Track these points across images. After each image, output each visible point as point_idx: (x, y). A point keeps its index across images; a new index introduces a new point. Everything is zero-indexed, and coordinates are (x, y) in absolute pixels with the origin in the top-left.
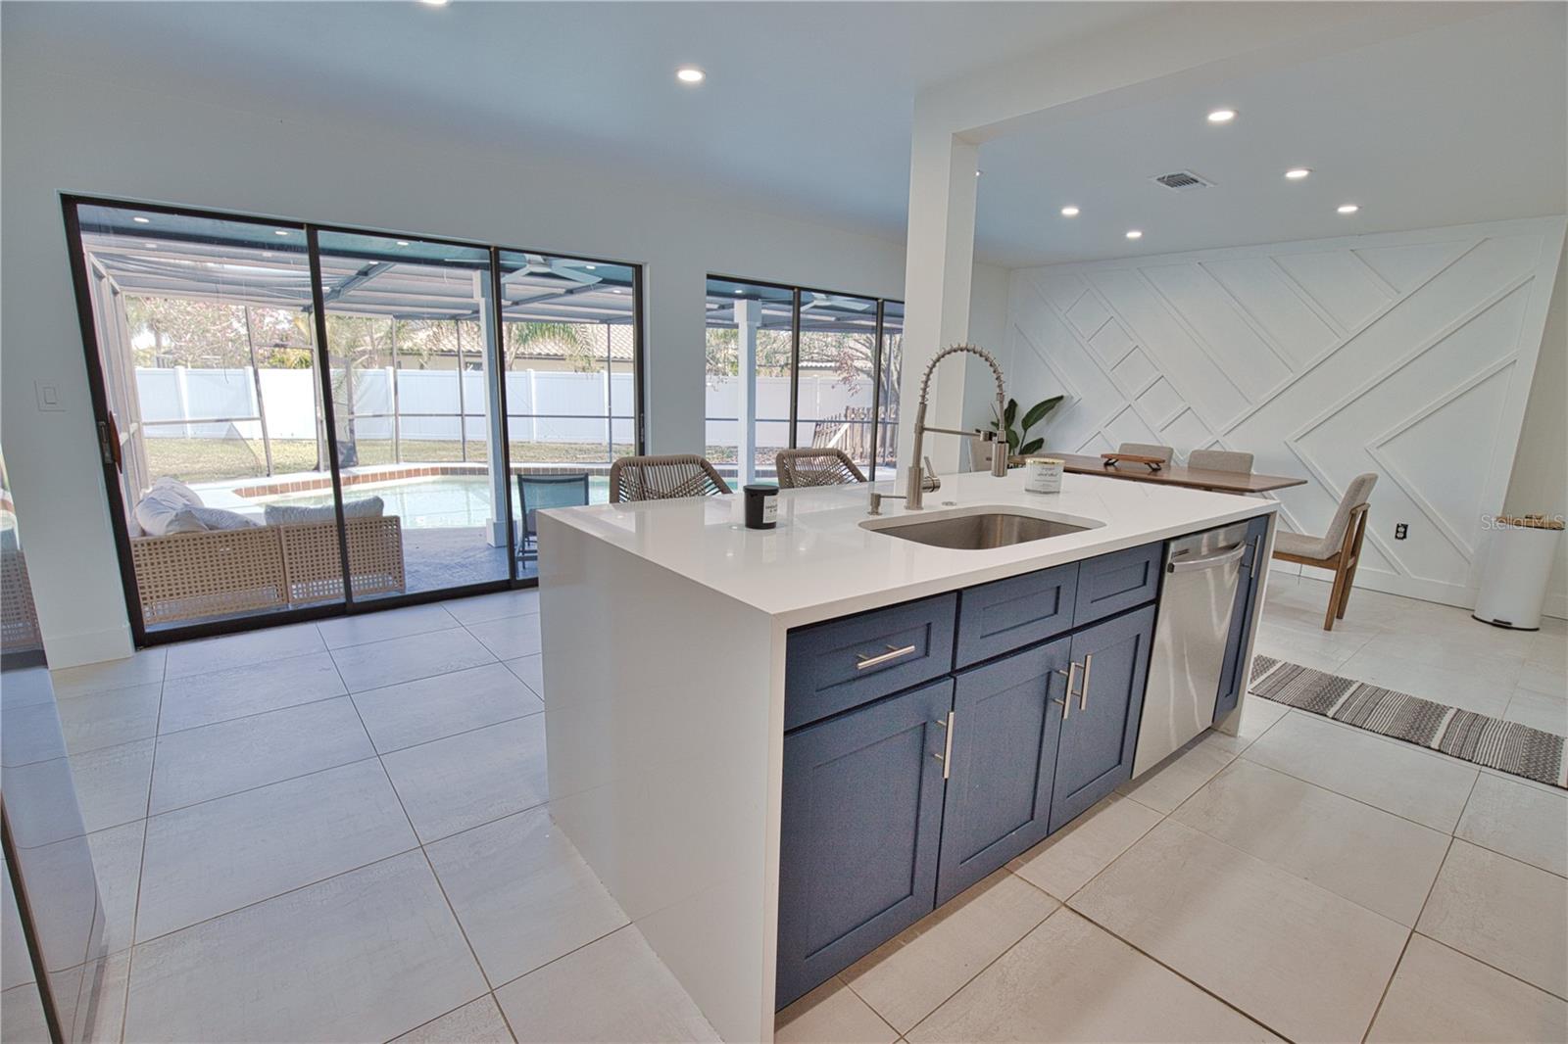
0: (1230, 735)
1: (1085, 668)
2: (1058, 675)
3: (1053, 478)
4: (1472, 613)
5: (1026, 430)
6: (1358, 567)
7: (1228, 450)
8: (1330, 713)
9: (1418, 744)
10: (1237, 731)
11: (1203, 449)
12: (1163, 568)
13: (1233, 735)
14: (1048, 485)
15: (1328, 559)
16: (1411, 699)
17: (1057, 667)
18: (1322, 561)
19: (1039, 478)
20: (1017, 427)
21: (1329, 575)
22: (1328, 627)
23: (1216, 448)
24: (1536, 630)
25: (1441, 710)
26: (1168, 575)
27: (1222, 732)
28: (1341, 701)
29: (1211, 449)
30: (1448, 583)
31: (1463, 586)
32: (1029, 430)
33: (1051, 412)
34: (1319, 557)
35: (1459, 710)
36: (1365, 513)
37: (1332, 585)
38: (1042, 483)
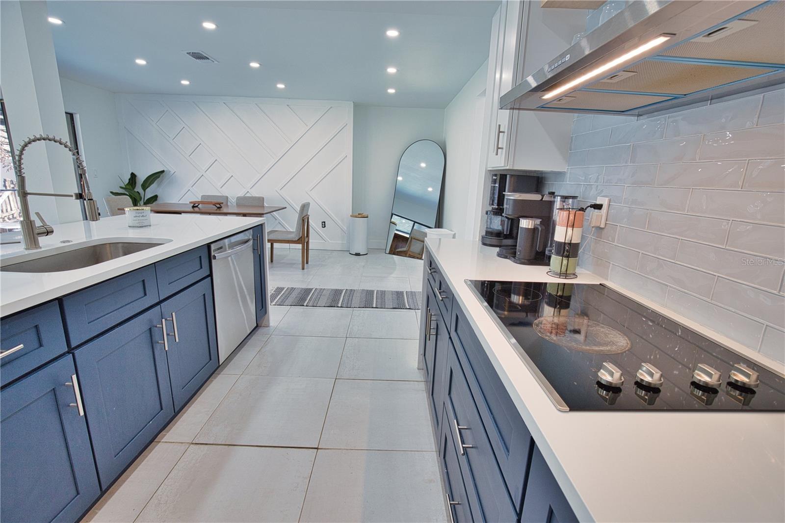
0: (267, 327)
1: (173, 320)
2: (156, 329)
3: (145, 218)
4: (349, 252)
5: (144, 191)
6: (310, 241)
7: (254, 196)
8: (305, 304)
9: (334, 307)
10: (269, 324)
11: (242, 195)
12: (210, 258)
13: (268, 326)
14: (142, 222)
15: (298, 240)
16: (332, 290)
17: (155, 324)
18: (296, 241)
19: (135, 219)
20: (139, 188)
21: (300, 246)
22: (303, 269)
23: (248, 195)
24: (367, 254)
25: (341, 291)
26: (213, 261)
27: (264, 326)
28: (309, 298)
29: (246, 196)
30: (340, 242)
31: (345, 242)
32: (147, 190)
33: (158, 179)
34: (294, 240)
35: (346, 290)
36: (308, 218)
37: (301, 250)
38: (137, 221)
